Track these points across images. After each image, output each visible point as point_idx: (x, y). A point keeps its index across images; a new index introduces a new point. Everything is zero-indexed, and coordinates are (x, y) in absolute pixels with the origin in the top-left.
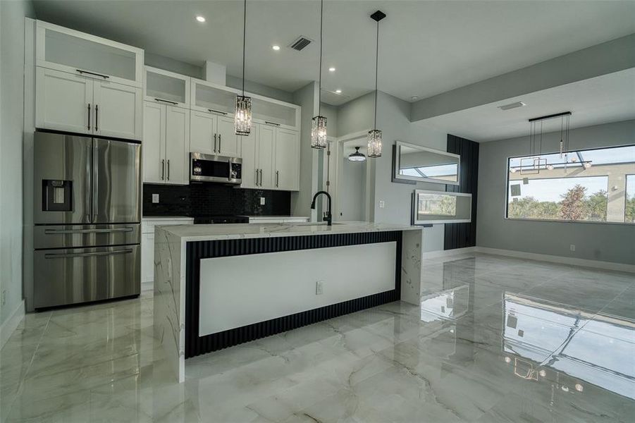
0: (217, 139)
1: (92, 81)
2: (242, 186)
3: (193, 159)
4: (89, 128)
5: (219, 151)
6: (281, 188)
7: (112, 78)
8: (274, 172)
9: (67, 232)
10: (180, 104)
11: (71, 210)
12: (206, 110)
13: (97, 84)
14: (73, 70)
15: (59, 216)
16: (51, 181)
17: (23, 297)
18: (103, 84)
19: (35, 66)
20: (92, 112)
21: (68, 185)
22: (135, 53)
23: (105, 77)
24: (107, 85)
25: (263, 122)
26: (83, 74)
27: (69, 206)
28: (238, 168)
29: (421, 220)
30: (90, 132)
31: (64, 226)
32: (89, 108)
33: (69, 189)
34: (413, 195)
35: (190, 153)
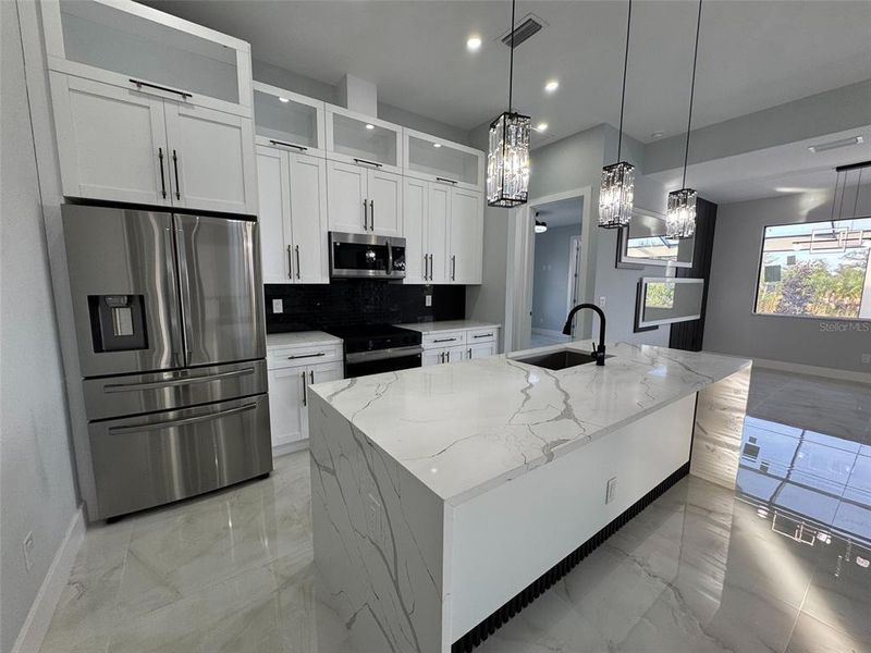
0: (368, 207)
1: (161, 103)
2: (405, 282)
3: (335, 243)
4: (164, 195)
5: (372, 228)
6: (458, 281)
7: (197, 98)
8: (448, 258)
9: (146, 386)
10: (310, 150)
11: (147, 347)
12: (350, 159)
13: (172, 109)
14: (123, 80)
15: (130, 360)
16: (105, 297)
17: (80, 500)
18: (183, 110)
19: (47, 70)
20: (167, 164)
21: (138, 303)
22: (235, 50)
23: (184, 95)
24: (190, 112)
25: (434, 178)
26: (144, 89)
27: (143, 339)
28: (400, 253)
29: (648, 320)
30: (167, 204)
31: (141, 376)
32: (161, 157)
33: (140, 309)
34: (639, 285)
35: (329, 233)
